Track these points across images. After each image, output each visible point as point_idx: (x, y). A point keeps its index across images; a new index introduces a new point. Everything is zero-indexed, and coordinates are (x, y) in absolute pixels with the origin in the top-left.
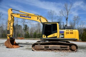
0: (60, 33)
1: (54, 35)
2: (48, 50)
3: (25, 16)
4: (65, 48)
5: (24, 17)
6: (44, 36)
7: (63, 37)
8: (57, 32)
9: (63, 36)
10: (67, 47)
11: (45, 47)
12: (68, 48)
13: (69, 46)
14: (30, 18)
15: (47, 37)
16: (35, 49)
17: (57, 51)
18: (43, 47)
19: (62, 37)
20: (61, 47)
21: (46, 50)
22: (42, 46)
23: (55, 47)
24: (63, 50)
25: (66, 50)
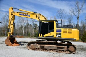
0: (57, 32)
1: (51, 34)
2: (44, 50)
3: (25, 14)
4: (62, 49)
5: (23, 15)
6: (40, 35)
7: (61, 37)
8: (53, 31)
9: (60, 35)
10: (64, 48)
11: (41, 47)
12: (66, 49)
13: (66, 47)
14: (29, 16)
15: (43, 36)
16: (31, 48)
17: (53, 52)
18: (39, 47)
19: (59, 37)
20: (58, 48)
21: (42, 49)
22: (37, 45)
23: (51, 46)
24: (60, 50)
25: (63, 51)
